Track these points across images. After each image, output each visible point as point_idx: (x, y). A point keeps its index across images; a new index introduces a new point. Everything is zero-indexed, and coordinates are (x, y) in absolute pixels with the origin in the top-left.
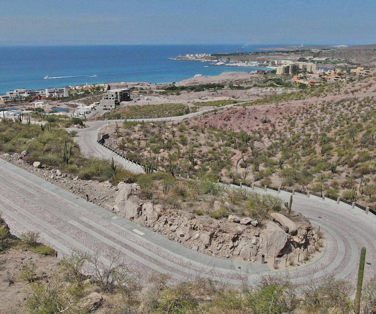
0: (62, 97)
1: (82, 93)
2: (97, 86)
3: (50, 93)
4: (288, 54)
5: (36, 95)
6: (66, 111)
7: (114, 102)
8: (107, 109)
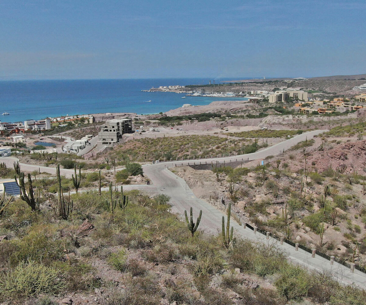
0: (43, 129)
1: (65, 125)
2: (80, 117)
3: (29, 125)
4: (262, 85)
5: (13, 128)
6: (53, 146)
7: (116, 135)
8: (107, 143)
